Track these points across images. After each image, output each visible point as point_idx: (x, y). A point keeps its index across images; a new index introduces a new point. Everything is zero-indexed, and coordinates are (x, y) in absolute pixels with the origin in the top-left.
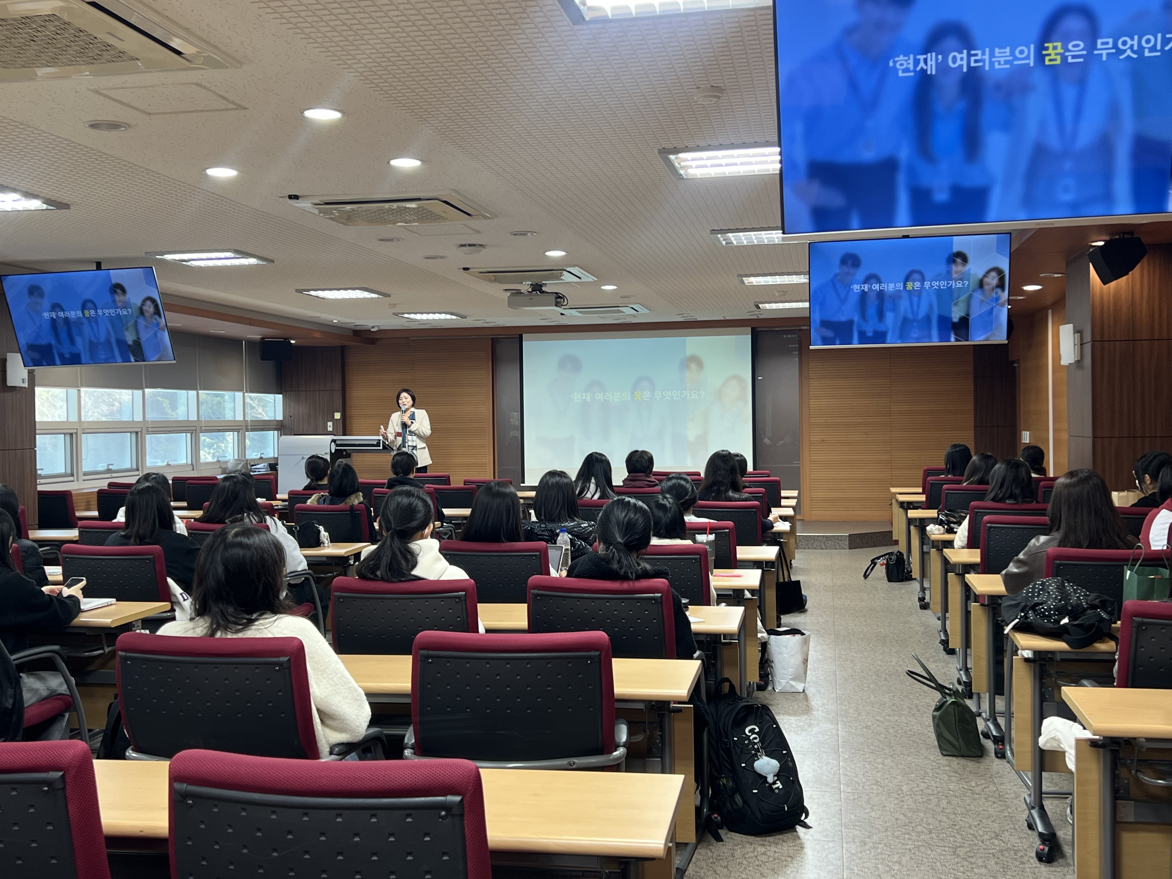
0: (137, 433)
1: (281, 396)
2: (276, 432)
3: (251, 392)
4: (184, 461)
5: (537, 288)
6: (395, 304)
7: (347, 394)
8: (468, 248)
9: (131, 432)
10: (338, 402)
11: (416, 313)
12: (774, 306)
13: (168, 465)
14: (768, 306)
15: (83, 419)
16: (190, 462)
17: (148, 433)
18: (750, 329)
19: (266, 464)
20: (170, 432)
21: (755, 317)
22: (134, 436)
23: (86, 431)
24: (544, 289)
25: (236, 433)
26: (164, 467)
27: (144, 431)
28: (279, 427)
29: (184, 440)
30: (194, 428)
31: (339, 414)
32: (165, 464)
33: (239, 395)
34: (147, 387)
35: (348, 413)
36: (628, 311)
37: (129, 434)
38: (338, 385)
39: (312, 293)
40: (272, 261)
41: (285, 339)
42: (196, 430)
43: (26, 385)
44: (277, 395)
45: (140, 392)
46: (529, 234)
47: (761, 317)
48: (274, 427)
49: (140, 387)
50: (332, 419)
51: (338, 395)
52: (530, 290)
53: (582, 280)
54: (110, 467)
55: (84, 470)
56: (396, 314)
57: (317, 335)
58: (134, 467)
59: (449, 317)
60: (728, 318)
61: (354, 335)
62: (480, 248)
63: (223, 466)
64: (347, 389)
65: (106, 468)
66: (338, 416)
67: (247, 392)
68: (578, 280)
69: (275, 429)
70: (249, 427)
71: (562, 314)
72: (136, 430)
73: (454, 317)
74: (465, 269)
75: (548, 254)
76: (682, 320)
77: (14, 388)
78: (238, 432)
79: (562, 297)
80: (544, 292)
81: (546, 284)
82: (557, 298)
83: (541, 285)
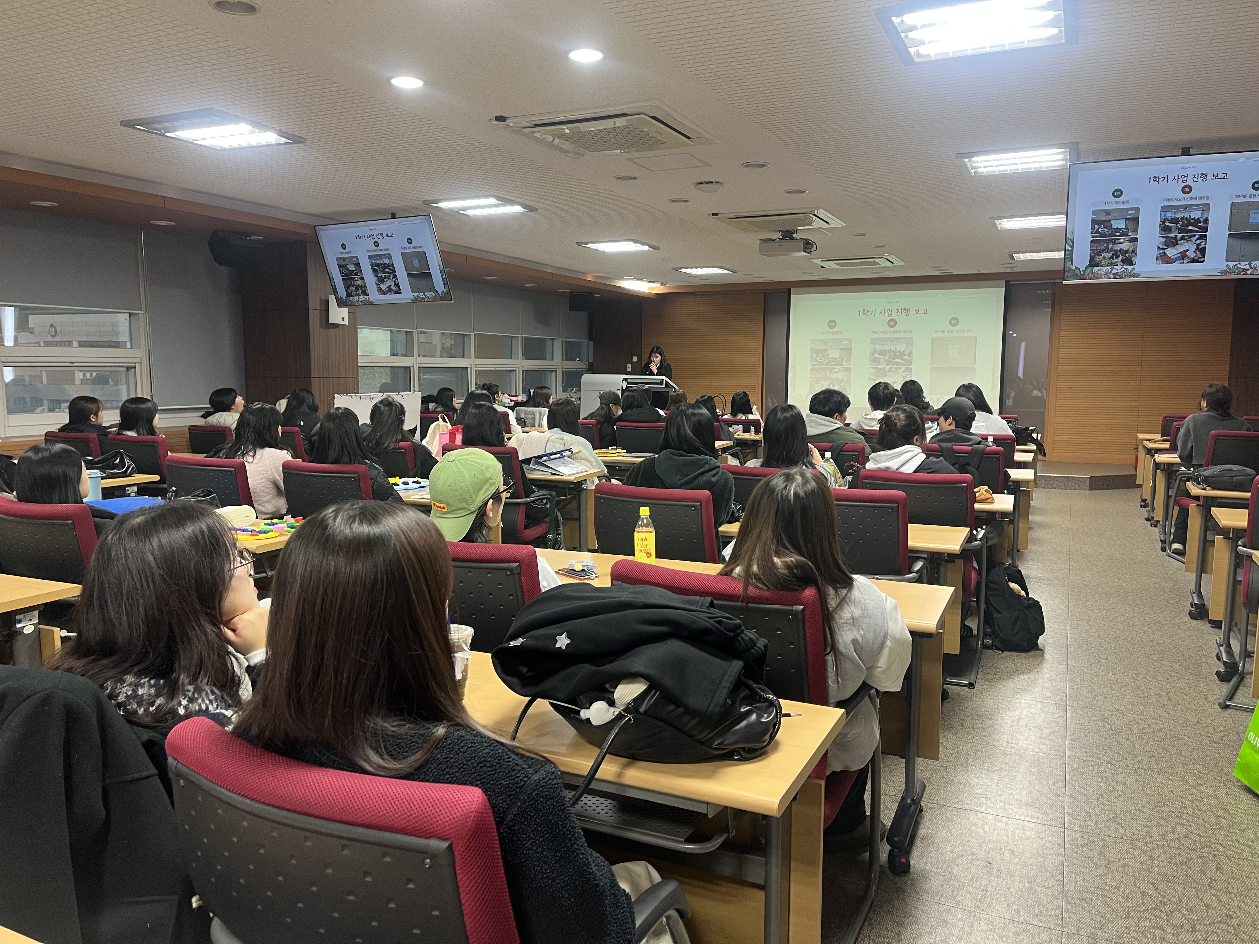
0: (467, 369)
1: (591, 342)
5: (788, 235)
7: (644, 342)
8: (705, 186)
10: (636, 348)
11: (692, 268)
12: (1028, 256)
14: (1022, 256)
18: (1004, 282)
21: (1009, 270)
22: (464, 371)
24: (794, 235)
27: (473, 368)
28: (588, 368)
30: (517, 366)
31: (637, 357)
38: (636, 334)
39: (590, 246)
40: (535, 209)
41: (590, 293)
43: (346, 323)
47: (1015, 270)
48: (584, 368)
50: (631, 361)
51: (636, 342)
52: (781, 237)
53: (831, 226)
56: (675, 269)
59: (720, 271)
60: (982, 272)
62: (717, 186)
64: (643, 337)
66: (635, 359)
68: (826, 225)
70: (565, 367)
71: (822, 267)
72: (466, 366)
73: (726, 272)
74: (714, 214)
76: (937, 273)
77: (336, 326)
78: (556, 371)
79: (811, 243)
80: (794, 238)
81: (796, 230)
82: (806, 244)
83: (792, 232)
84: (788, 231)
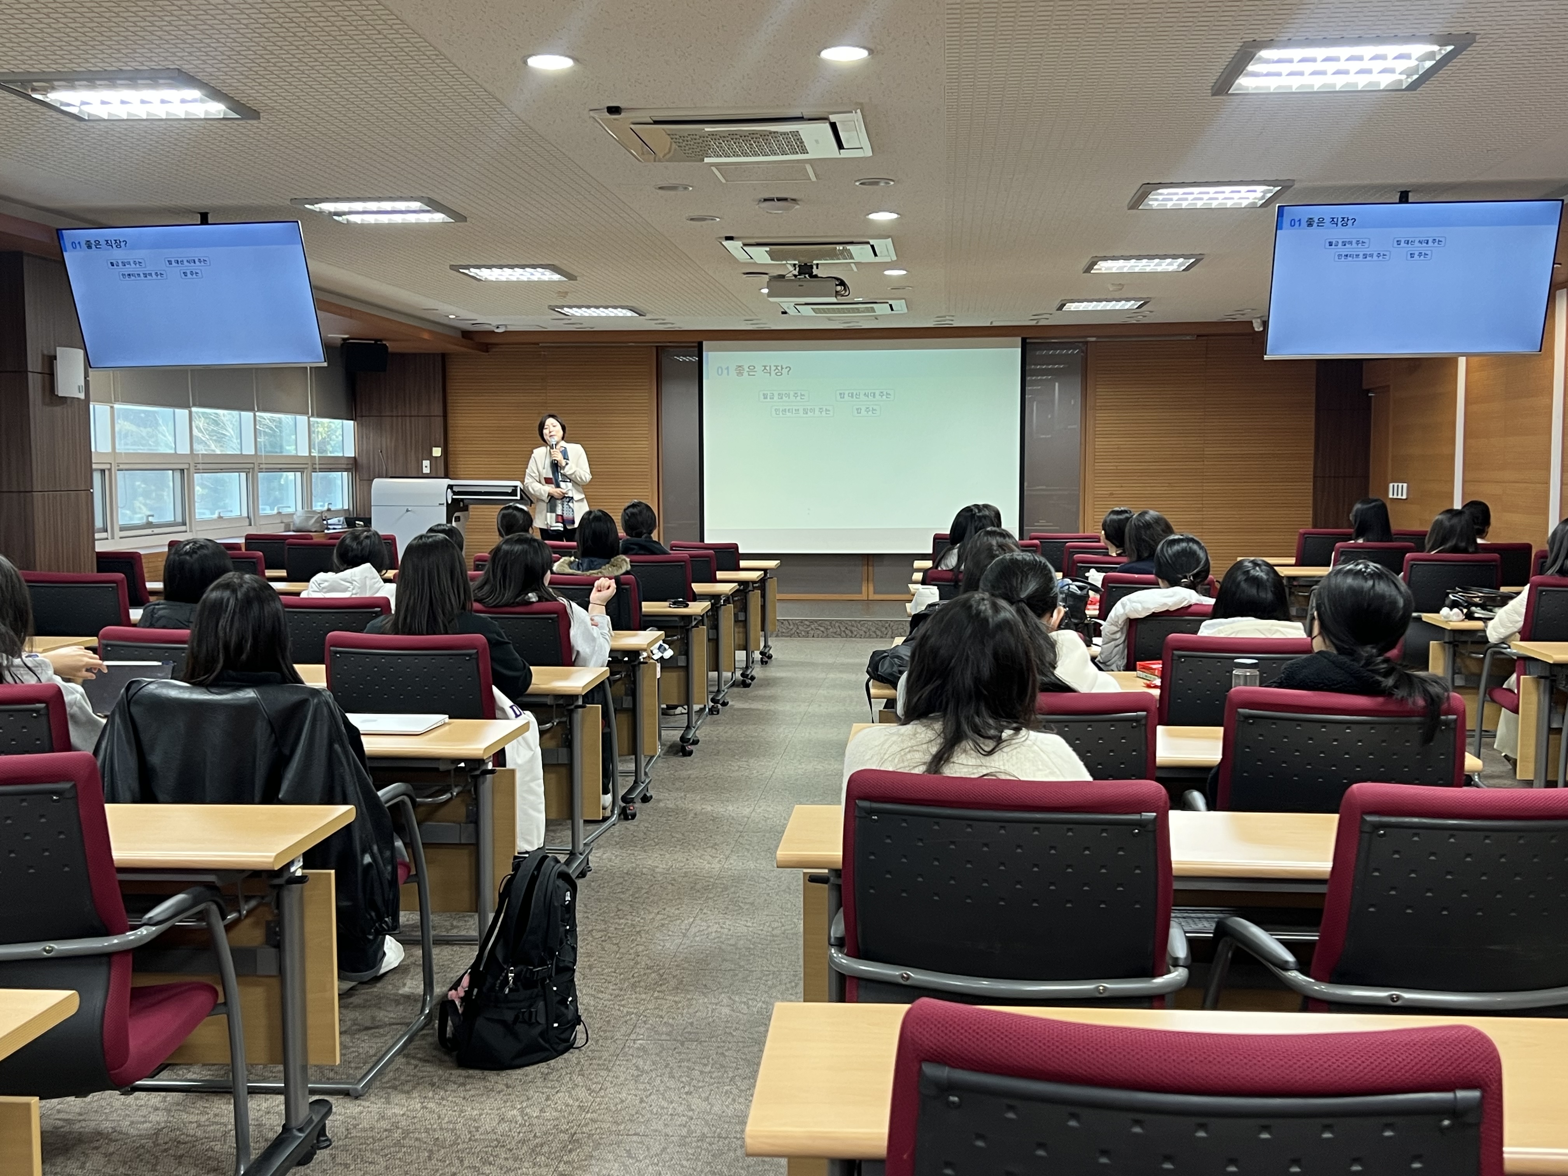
0: (182, 470)
1: (352, 422)
2: (345, 474)
3: (320, 416)
4: (236, 513)
5: (806, 270)
6: (567, 293)
7: (450, 422)
8: (771, 204)
9: (173, 470)
10: (439, 435)
11: (579, 307)
12: (1084, 307)
13: (220, 517)
14: (1072, 307)
15: (117, 451)
16: (245, 514)
17: (198, 471)
18: (1019, 339)
19: (342, 519)
20: (222, 470)
22: (178, 475)
23: (121, 467)
24: (816, 272)
25: (299, 474)
26: (215, 520)
27: (192, 470)
28: (350, 466)
29: (235, 481)
30: (251, 466)
31: (440, 449)
32: (216, 516)
33: (302, 419)
34: (195, 405)
35: (451, 447)
36: (882, 309)
37: (171, 472)
38: (437, 409)
39: (473, 272)
40: (464, 219)
41: (376, 340)
42: (253, 469)
43: (78, 391)
44: (345, 422)
45: (186, 411)
46: (882, 184)
48: (344, 466)
49: (186, 406)
50: (430, 457)
51: (439, 421)
52: (796, 273)
53: (877, 259)
54: (151, 519)
55: (120, 523)
56: (554, 308)
57: (426, 336)
58: (179, 519)
59: (623, 313)
61: (463, 336)
62: (787, 205)
63: (285, 521)
64: (450, 415)
65: (144, 521)
66: (437, 452)
67: (313, 415)
68: (872, 258)
69: (346, 470)
70: (317, 466)
72: (181, 467)
74: (727, 238)
75: (873, 216)
76: (933, 325)
77: (64, 399)
78: (302, 473)
79: (842, 283)
80: (816, 276)
81: (817, 265)
82: (837, 285)
83: (812, 267)
84: (806, 264)
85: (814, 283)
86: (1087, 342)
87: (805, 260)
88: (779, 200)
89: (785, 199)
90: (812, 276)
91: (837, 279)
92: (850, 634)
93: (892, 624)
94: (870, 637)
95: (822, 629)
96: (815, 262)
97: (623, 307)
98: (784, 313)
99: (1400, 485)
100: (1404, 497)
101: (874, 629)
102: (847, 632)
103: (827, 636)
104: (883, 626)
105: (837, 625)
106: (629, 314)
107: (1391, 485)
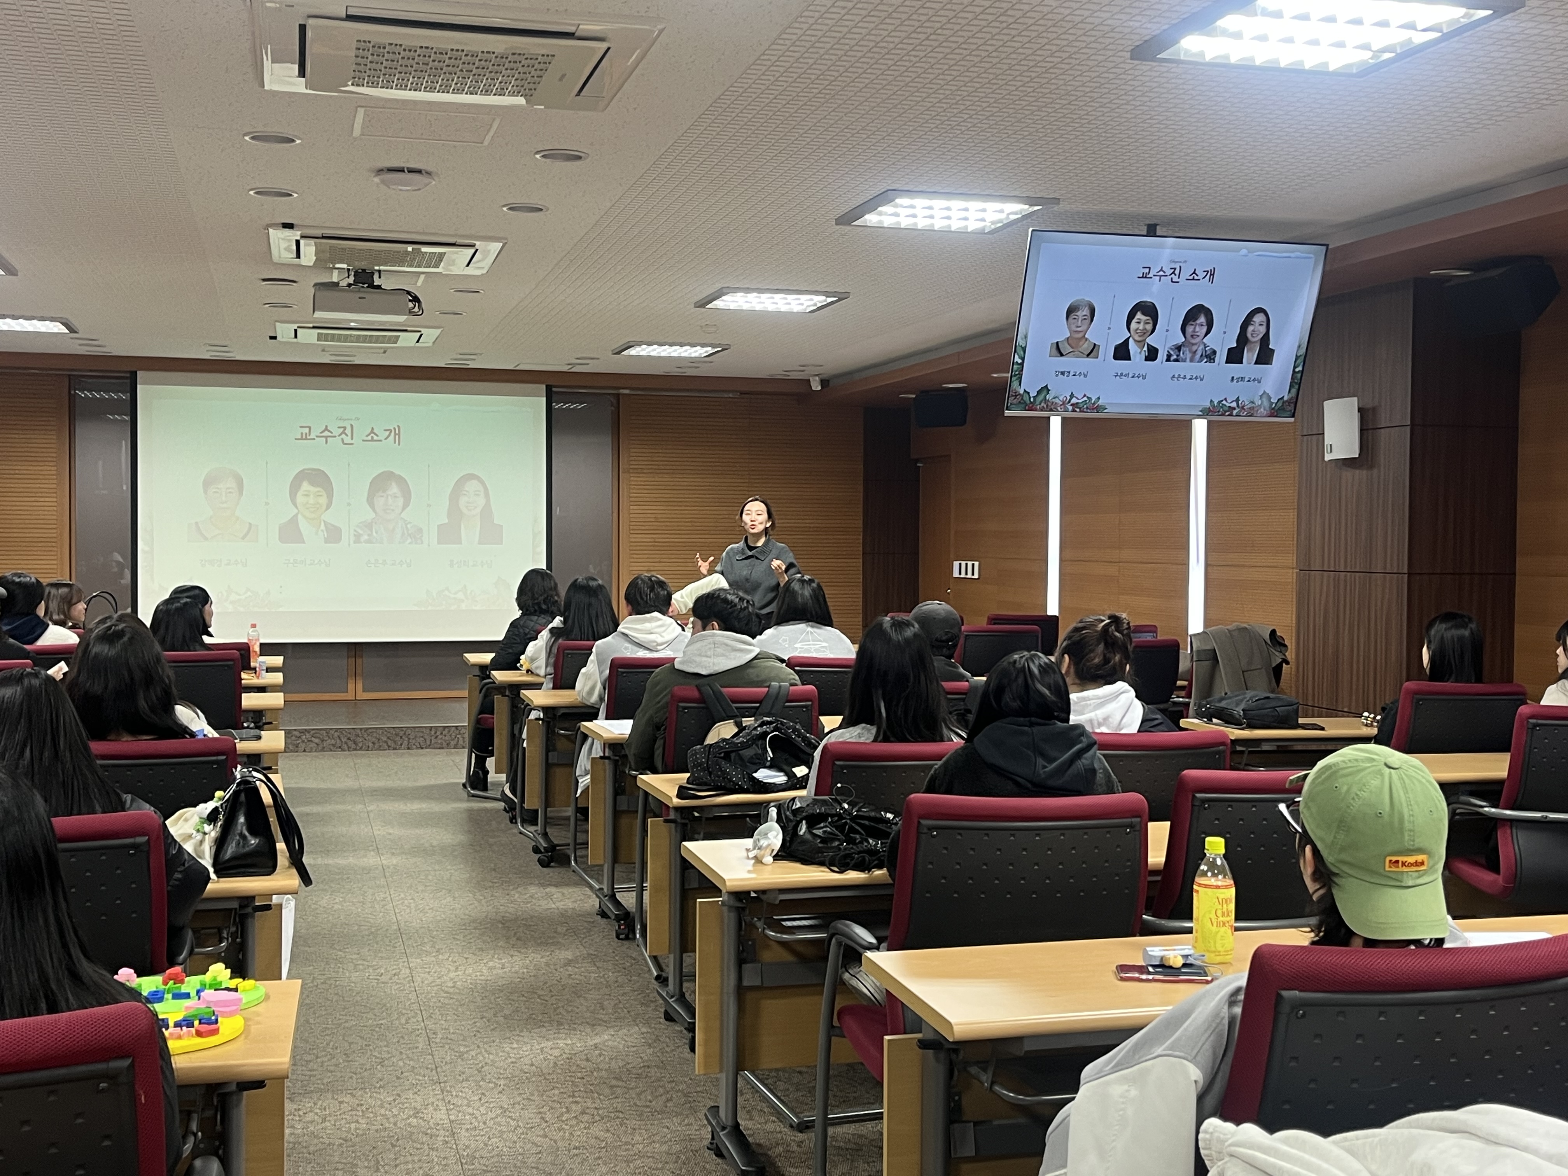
5: (365, 278)
12: (652, 351)
14: (641, 350)
18: (544, 387)
24: (377, 282)
36: (407, 340)
52: (352, 282)
59: (51, 327)
73: (59, 329)
74: (285, 226)
76: (446, 364)
79: (416, 299)
80: (379, 287)
81: (379, 271)
82: (410, 300)
83: (373, 274)
84: (364, 270)
85: (372, 296)
86: (618, 395)
87: (363, 265)
88: (411, 171)
89: (419, 172)
90: (372, 286)
91: (409, 293)
92: (353, 746)
93: (409, 732)
94: (380, 748)
95: (317, 741)
96: (377, 268)
97: (52, 319)
98: (274, 338)
99: (970, 563)
100: (976, 576)
101: (385, 739)
102: (350, 743)
103: (323, 750)
104: (397, 735)
105: (336, 734)
106: (57, 328)
107: (956, 564)
